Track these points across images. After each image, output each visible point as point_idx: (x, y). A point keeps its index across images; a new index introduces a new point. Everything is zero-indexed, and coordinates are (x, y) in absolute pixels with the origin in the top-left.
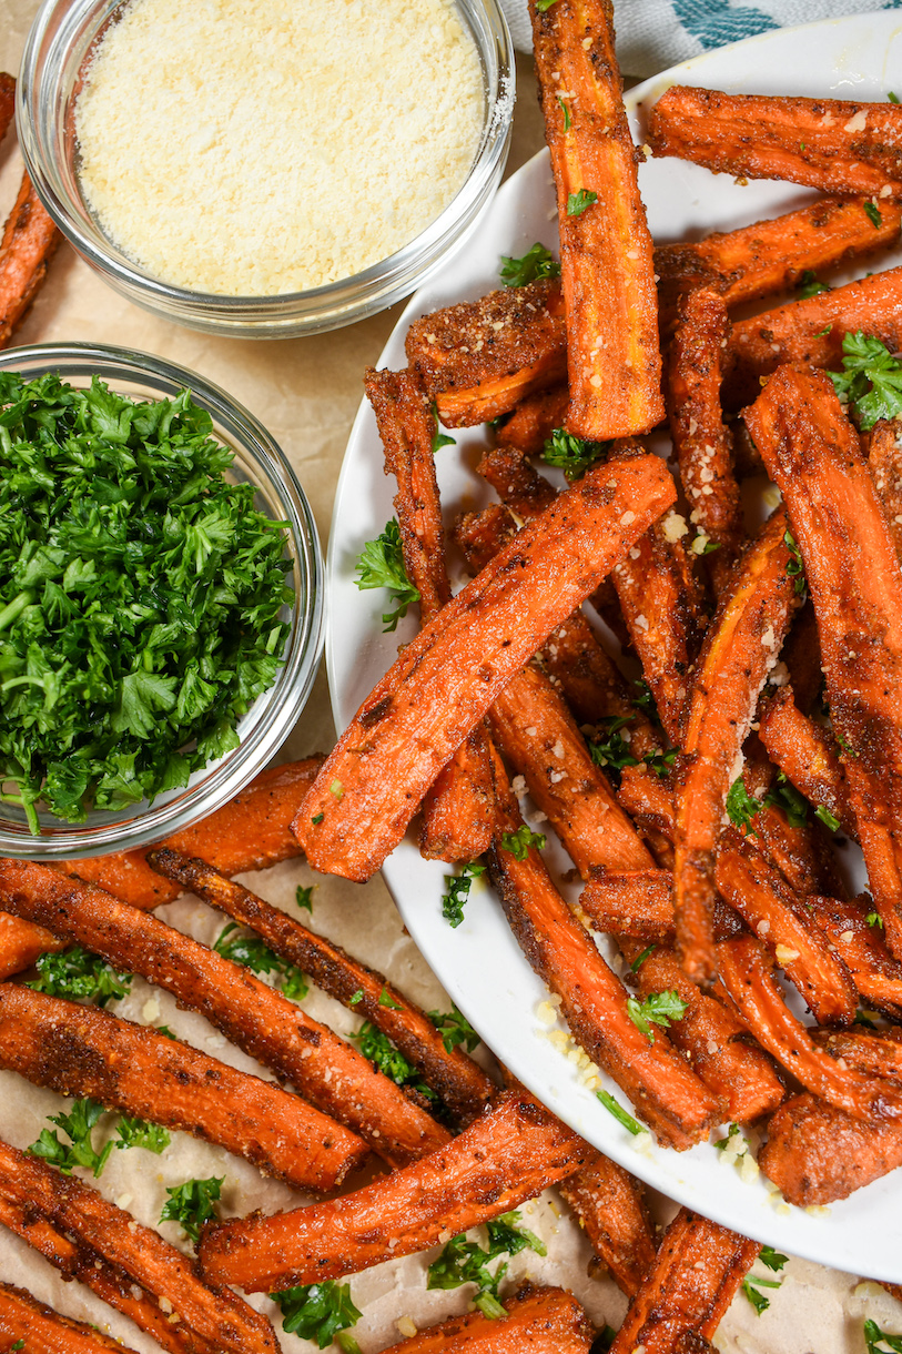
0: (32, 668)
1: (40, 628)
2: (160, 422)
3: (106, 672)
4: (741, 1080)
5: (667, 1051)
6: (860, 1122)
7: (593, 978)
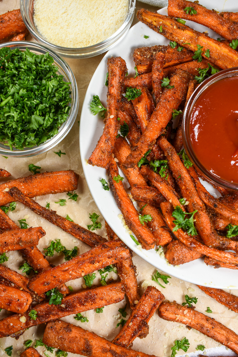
0: (12, 112)
1: (14, 103)
2: (41, 59)
3: (28, 114)
4: (162, 235)
5: (146, 227)
6: (188, 247)
7: (131, 210)
